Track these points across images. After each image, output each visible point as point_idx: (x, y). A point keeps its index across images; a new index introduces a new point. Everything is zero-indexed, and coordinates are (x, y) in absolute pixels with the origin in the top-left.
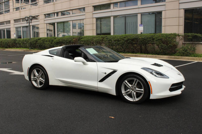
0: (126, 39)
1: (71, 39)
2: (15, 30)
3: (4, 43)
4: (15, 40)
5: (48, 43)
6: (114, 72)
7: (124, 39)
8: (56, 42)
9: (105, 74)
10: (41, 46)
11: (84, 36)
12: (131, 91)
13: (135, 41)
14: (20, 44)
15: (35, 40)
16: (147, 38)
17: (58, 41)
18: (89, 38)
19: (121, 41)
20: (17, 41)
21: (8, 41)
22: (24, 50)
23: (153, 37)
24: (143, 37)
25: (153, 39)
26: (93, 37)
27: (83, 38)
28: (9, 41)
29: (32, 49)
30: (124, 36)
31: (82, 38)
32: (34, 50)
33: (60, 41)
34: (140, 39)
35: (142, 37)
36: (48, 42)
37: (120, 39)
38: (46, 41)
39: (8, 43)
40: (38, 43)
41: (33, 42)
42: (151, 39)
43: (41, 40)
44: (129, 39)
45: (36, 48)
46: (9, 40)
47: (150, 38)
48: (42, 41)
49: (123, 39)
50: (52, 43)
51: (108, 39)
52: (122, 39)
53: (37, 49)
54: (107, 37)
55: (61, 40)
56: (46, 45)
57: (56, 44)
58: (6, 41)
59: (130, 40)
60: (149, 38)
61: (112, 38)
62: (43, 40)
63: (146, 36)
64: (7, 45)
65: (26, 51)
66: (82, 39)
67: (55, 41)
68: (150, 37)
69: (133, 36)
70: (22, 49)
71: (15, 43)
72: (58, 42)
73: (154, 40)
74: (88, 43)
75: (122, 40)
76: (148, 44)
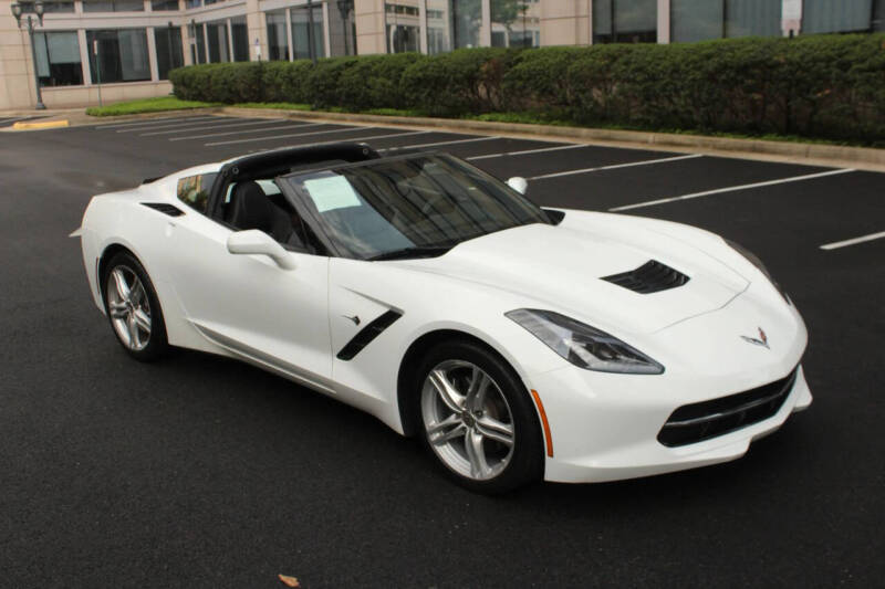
0: (711, 65)
1: (474, 66)
2: (264, 25)
3: (216, 83)
4: (259, 69)
5: (383, 85)
6: (391, 316)
7: (705, 63)
8: (412, 79)
9: (353, 324)
10: (354, 94)
11: (529, 51)
12: (464, 424)
13: (753, 77)
14: (278, 86)
15: (333, 71)
16: (815, 60)
17: (420, 74)
18: (551, 61)
19: (687, 73)
20: (266, 75)
21: (232, 75)
22: (292, 112)
23: (847, 53)
24: (797, 56)
25: (845, 66)
26: (570, 55)
27: (525, 58)
28: (236, 74)
29: (322, 108)
30: (704, 52)
31: (520, 60)
32: (330, 114)
33: (428, 73)
34: (778, 64)
35: (788, 56)
36: (381, 80)
37: (687, 65)
38: (372, 75)
39: (234, 81)
40: (342, 84)
41: (323, 77)
42: (835, 63)
43: (357, 68)
44: (725, 67)
45: (336, 105)
46: (237, 70)
47: (829, 60)
48: (356, 76)
49: (699, 64)
50: (397, 82)
51: (633, 66)
52: (696, 62)
53: (340, 109)
54: (629, 52)
55: (431, 68)
56: (373, 92)
57: (411, 89)
58: (224, 75)
59: (731, 68)
60: (822, 61)
61: (649, 59)
62: (363, 68)
63: (811, 48)
64: (230, 91)
65: (300, 116)
66: (519, 66)
67: (409, 75)
68: (831, 53)
69: (750, 48)
70: (282, 108)
71: (259, 81)
72: (419, 79)
73: (846, 70)
74: (542, 84)
75: (694, 68)
76: (815, 93)
